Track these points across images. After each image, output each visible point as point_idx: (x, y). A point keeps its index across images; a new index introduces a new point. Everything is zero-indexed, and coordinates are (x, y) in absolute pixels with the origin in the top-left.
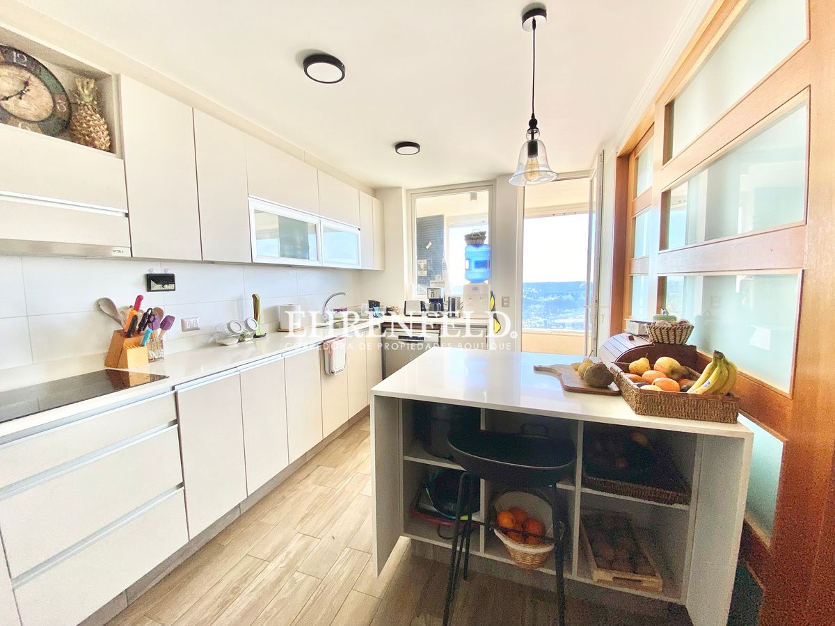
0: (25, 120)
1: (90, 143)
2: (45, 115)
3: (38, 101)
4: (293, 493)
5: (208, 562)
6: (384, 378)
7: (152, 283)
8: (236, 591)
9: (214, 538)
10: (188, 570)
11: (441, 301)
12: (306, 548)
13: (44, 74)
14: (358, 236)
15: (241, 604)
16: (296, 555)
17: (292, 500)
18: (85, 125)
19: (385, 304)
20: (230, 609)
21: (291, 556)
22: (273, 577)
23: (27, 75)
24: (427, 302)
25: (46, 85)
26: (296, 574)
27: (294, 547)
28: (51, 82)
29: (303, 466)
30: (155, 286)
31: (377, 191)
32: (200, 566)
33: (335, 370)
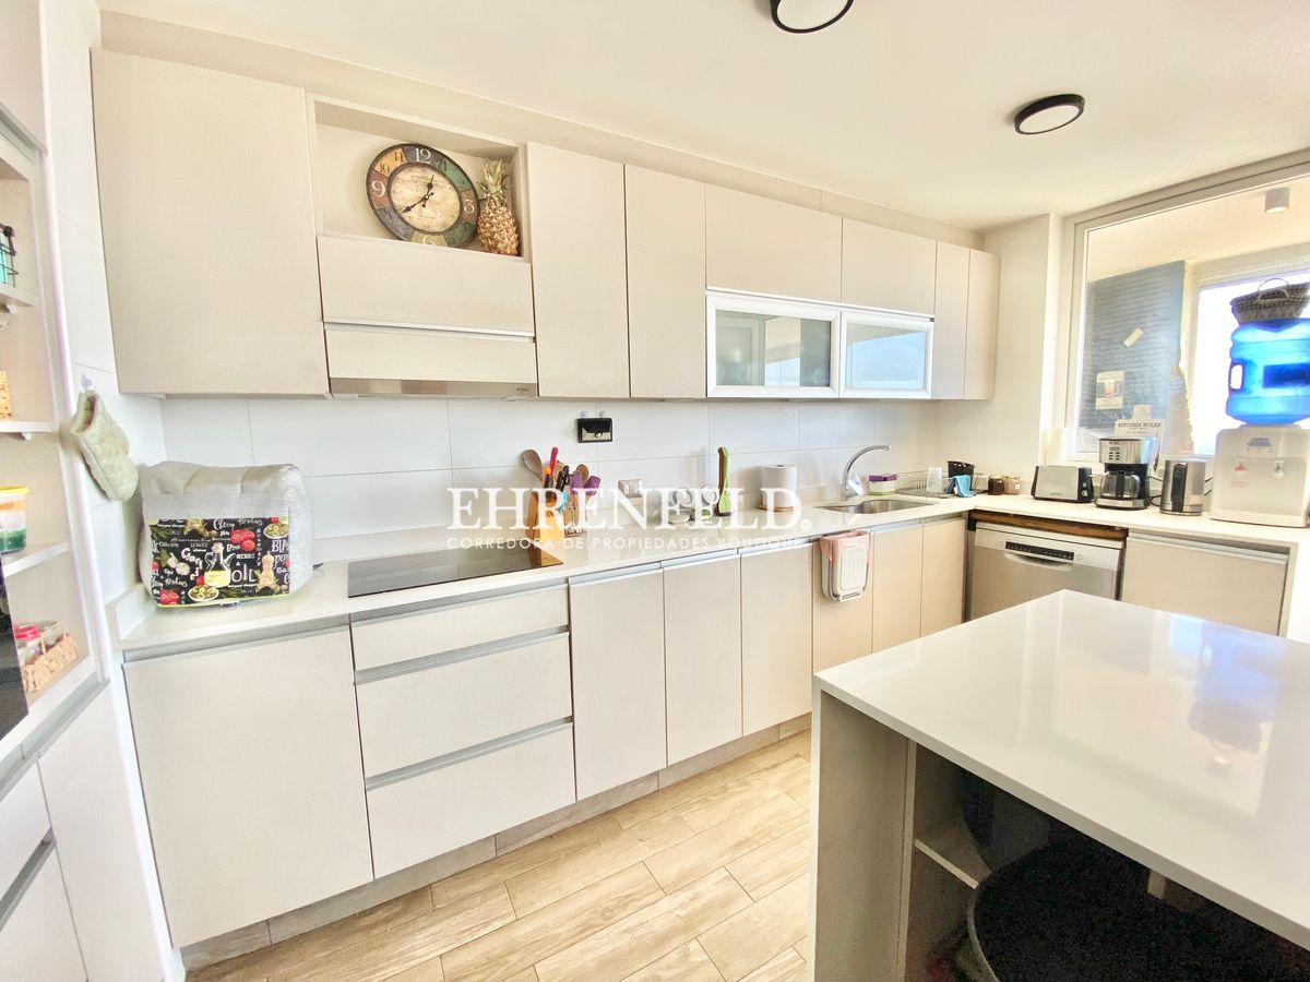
0: (428, 233)
1: (493, 249)
2: (451, 222)
3: (444, 206)
4: (740, 789)
5: (597, 843)
6: (966, 617)
7: (584, 431)
8: (606, 915)
9: (616, 810)
10: (571, 843)
11: (1141, 469)
12: (725, 902)
13: (450, 171)
14: (927, 333)
15: (605, 943)
16: (707, 907)
17: (736, 800)
18: (488, 225)
19: (984, 473)
20: (590, 942)
21: (699, 904)
22: (660, 926)
23: (430, 174)
24: (1098, 473)
25: (451, 182)
26: (693, 945)
27: (710, 889)
28: (456, 176)
29: (771, 745)
30: (588, 436)
31: (983, 237)
32: (584, 845)
33: (839, 591)
